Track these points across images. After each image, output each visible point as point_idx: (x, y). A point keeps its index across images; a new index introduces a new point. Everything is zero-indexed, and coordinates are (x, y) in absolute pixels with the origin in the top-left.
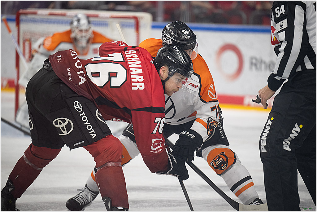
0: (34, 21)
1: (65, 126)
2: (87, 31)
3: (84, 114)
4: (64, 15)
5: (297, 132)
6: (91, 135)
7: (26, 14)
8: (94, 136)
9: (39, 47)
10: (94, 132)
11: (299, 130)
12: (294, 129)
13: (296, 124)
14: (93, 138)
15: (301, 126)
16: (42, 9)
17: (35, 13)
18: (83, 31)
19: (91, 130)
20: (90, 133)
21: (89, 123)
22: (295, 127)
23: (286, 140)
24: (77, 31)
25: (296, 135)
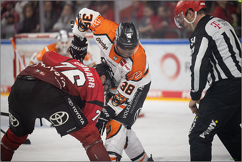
0: (26, 43)
1: (61, 118)
2: (67, 43)
3: (74, 107)
4: (48, 37)
5: (213, 126)
6: (81, 122)
7: (20, 38)
8: (83, 122)
9: (34, 59)
10: (83, 120)
11: (215, 124)
12: (211, 124)
13: (213, 120)
14: (82, 124)
15: (217, 122)
16: (32, 33)
17: (27, 37)
18: (64, 43)
19: (81, 119)
20: (80, 120)
21: (79, 114)
22: (212, 123)
23: (205, 132)
24: (59, 43)
25: (213, 128)
